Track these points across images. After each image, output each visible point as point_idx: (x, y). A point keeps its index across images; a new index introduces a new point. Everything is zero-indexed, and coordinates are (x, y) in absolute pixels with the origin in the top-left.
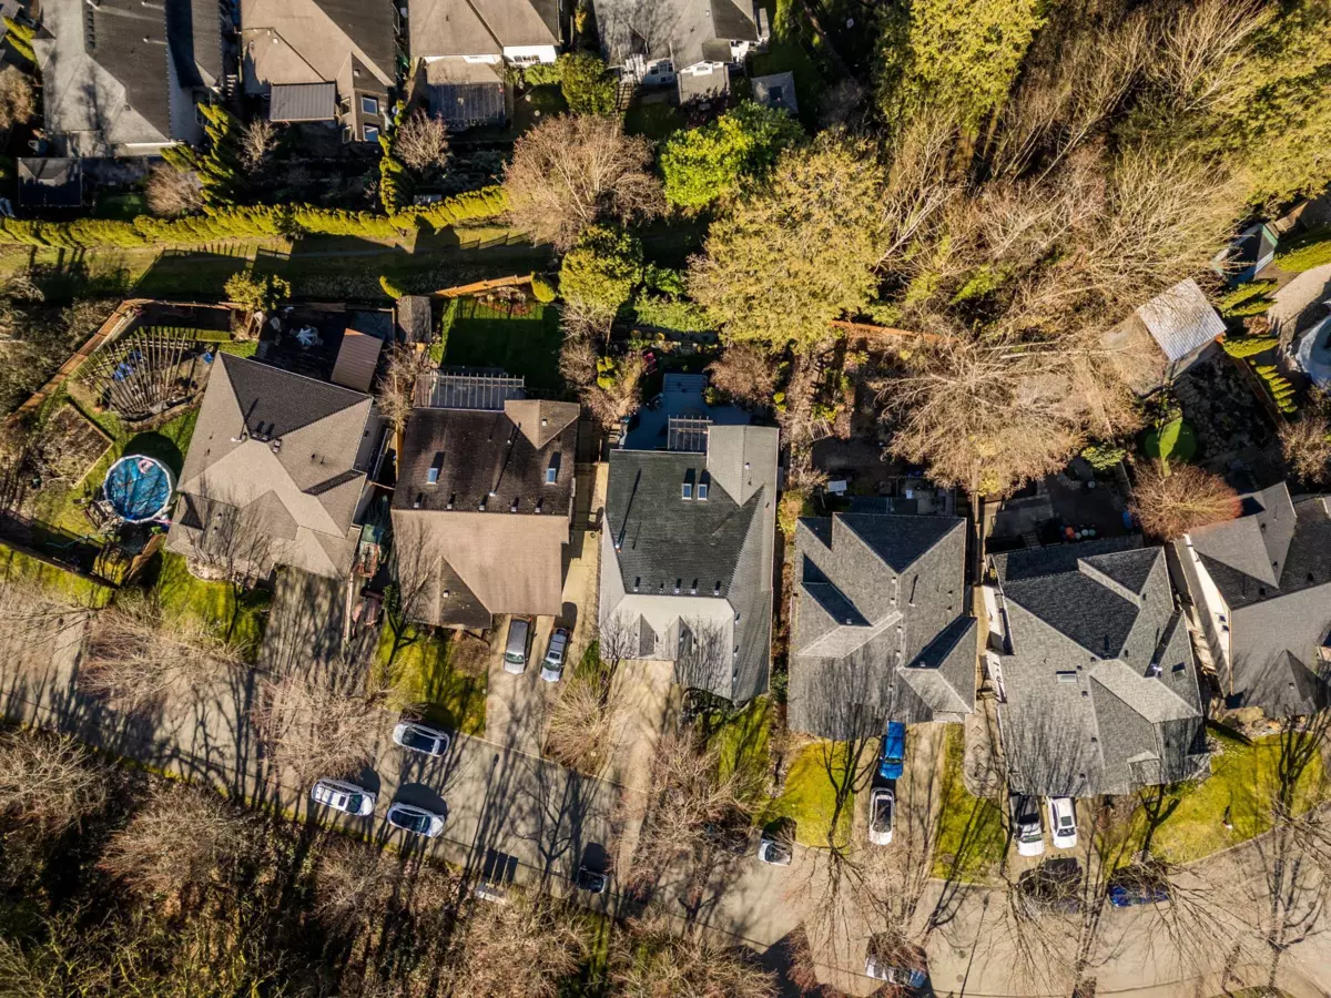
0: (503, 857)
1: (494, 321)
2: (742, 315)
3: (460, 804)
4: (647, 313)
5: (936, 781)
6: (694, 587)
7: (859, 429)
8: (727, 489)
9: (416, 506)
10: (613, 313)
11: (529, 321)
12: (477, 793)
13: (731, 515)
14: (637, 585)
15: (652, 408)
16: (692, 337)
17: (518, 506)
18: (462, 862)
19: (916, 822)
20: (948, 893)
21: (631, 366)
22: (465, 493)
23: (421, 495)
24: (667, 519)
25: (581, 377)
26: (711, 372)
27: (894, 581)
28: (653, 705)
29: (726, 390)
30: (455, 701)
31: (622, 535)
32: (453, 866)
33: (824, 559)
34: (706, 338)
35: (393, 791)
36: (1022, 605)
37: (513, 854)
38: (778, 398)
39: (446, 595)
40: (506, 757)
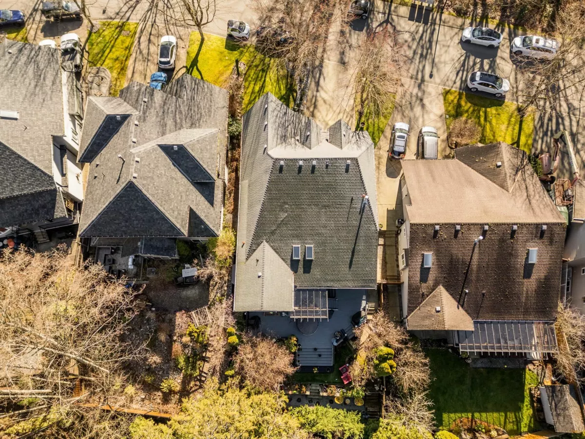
0: (418, 21)
1: (486, 410)
2: (266, 418)
3: (451, 49)
4: (353, 421)
5: (130, 76)
6: (300, 167)
7: (171, 320)
8: (277, 255)
9: (545, 227)
10: (383, 421)
11: (455, 412)
12: (441, 55)
13: (273, 233)
14: (348, 166)
15: (342, 332)
16: (311, 401)
17: (455, 231)
18: (445, 16)
19: (145, 52)
20: (128, 15)
21: (362, 370)
22: (502, 241)
23: (541, 237)
24: (325, 227)
25: (408, 355)
26: (294, 364)
27: (135, 175)
28: (324, 113)
29: (280, 347)
30: (466, 108)
31: (362, 210)
32: (450, 14)
33: (196, 200)
34: (299, 400)
35: (499, 53)
36: (39, 169)
37: (411, 23)
38: (234, 339)
39: (499, 164)
40: (423, 77)
